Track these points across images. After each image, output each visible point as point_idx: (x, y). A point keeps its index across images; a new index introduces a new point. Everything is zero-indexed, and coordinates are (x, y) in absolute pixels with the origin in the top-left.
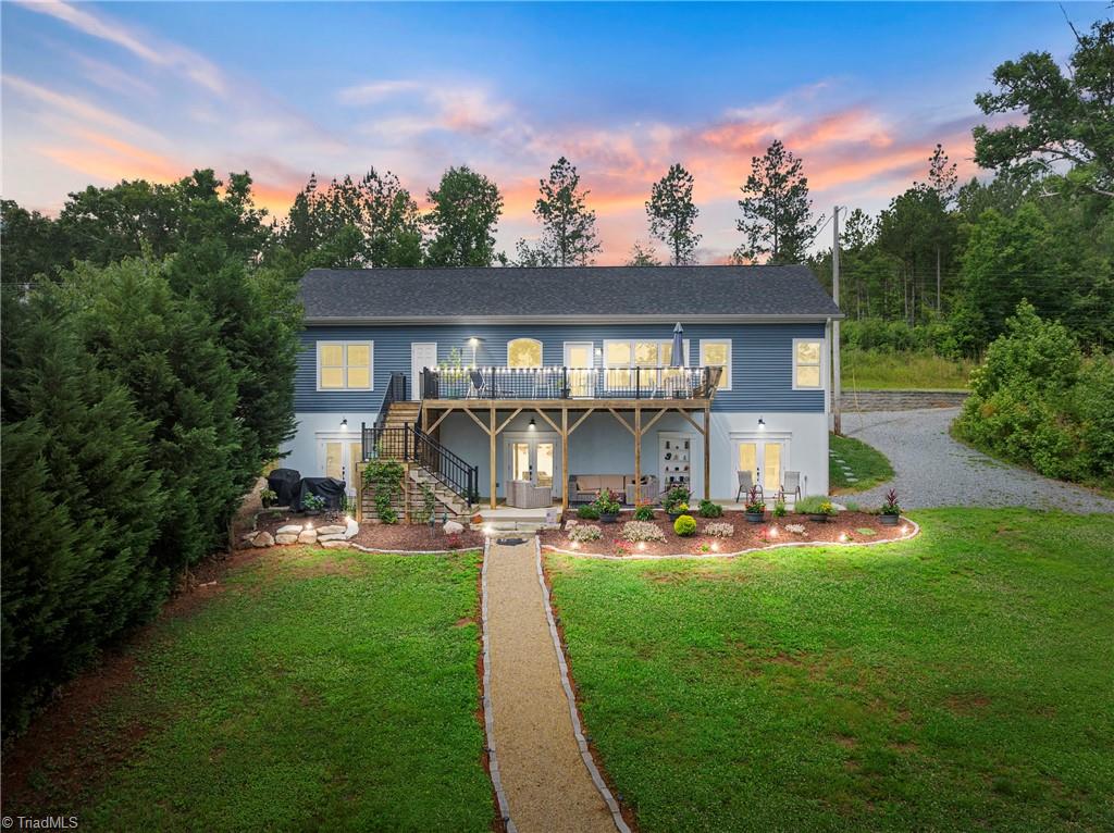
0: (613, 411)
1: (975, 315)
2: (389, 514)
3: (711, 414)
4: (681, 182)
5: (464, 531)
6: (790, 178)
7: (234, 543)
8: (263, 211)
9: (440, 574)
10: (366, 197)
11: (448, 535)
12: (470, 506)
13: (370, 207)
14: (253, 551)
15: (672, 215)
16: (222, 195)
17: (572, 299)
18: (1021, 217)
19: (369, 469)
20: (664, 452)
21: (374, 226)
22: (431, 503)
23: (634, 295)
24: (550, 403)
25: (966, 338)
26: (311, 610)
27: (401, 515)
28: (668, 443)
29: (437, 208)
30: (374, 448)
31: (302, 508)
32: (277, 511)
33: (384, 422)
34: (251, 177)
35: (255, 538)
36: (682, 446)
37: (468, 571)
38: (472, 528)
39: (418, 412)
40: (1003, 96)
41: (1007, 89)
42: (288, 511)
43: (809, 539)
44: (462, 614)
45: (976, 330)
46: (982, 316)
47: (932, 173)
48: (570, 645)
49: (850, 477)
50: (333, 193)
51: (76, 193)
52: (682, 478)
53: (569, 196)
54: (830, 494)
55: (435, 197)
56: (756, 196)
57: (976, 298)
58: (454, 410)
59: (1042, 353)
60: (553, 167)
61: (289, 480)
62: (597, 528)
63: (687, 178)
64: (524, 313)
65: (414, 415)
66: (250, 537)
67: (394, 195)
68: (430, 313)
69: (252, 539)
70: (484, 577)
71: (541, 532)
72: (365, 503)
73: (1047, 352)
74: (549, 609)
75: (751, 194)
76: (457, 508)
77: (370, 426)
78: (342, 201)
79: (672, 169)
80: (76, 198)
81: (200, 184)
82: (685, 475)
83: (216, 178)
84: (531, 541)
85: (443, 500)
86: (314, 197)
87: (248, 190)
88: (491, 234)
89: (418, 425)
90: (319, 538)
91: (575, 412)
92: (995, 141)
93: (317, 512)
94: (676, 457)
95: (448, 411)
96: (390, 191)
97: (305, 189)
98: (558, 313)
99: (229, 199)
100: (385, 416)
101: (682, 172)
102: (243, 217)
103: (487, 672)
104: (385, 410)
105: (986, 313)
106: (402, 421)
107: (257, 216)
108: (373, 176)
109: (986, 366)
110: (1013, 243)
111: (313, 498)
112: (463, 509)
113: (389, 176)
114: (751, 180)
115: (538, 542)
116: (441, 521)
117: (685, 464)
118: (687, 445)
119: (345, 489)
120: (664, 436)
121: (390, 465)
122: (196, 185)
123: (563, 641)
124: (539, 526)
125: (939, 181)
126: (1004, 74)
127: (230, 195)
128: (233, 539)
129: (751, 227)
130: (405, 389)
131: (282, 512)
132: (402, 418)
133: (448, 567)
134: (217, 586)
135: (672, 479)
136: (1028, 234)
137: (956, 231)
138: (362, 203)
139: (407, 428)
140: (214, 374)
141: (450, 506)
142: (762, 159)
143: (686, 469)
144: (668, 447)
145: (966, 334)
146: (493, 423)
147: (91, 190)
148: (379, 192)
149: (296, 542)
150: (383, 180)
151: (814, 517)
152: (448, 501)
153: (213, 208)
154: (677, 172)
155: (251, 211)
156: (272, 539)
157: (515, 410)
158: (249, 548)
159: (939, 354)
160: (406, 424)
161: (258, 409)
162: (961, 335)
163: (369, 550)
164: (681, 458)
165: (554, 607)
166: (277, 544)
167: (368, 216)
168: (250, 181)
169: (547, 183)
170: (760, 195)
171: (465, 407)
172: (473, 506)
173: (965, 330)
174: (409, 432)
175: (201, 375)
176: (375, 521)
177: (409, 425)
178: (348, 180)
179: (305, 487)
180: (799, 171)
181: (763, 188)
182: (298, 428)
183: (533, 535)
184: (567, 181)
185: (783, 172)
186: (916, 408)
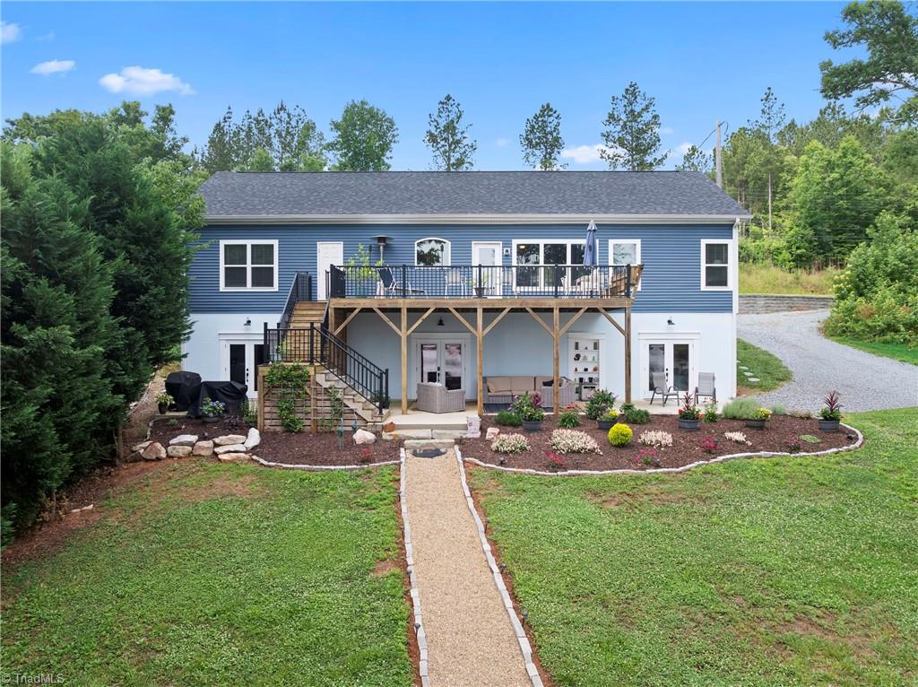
0: (531, 311)
1: (806, 232)
2: (293, 421)
3: (634, 316)
4: (550, 119)
5: (376, 441)
6: (644, 114)
7: (122, 455)
8: (184, 139)
9: (351, 496)
10: (276, 126)
11: (358, 446)
12: (381, 412)
13: (280, 136)
14: (142, 464)
15: (542, 147)
16: (148, 124)
17: (478, 200)
18: (844, 148)
19: (271, 373)
20: (573, 353)
21: (283, 153)
22: (339, 409)
23: (541, 196)
24: (464, 302)
25: (799, 251)
26: (198, 547)
27: (308, 423)
28: (577, 344)
29: (339, 136)
30: (278, 349)
31: (200, 414)
32: (173, 417)
33: (288, 323)
34: (174, 109)
35: (145, 449)
36: (591, 347)
37: (384, 492)
38: (384, 437)
39: (325, 312)
40: (850, 32)
41: (853, 27)
42: (186, 417)
43: (753, 449)
44: (382, 554)
45: (807, 245)
46: (812, 232)
47: (763, 112)
48: (524, 604)
49: (750, 377)
50: (246, 123)
51: (12, 119)
52: (591, 379)
53: (454, 128)
54: (738, 395)
55: (337, 126)
56: (615, 130)
57: (806, 217)
58: (363, 310)
59: (901, 260)
60: (441, 103)
61: (188, 384)
62: (523, 438)
63: (555, 115)
64: (432, 212)
65: (320, 315)
66: (141, 447)
67: (301, 126)
68: (336, 212)
69: (142, 451)
70: (403, 500)
71: (459, 442)
72: (267, 409)
73: (906, 260)
74: (487, 547)
75: (611, 128)
76: (367, 415)
77: (273, 326)
78: (255, 131)
79: (543, 107)
80: (13, 124)
81: (128, 114)
82: (594, 376)
83: (142, 109)
84: (450, 452)
85: (352, 406)
86: (230, 128)
87: (171, 120)
88: (386, 161)
89: (325, 325)
90: (216, 450)
91: (490, 312)
92: (839, 74)
93: (215, 419)
94: (585, 358)
95: (356, 311)
96: (298, 122)
97: (222, 120)
98: (467, 213)
99: (155, 128)
100: (290, 317)
101: (551, 110)
102: (167, 145)
103: (424, 655)
104: (290, 311)
105: (815, 230)
106: (307, 322)
107: (179, 144)
108: (282, 108)
109: (849, 272)
110: (837, 170)
111: (211, 404)
112: (373, 416)
113: (298, 109)
114: (611, 116)
115: (459, 454)
116: (350, 429)
117: (595, 365)
118: (596, 346)
119: (247, 393)
120: (574, 337)
121: (296, 368)
122: (124, 114)
123: (514, 597)
124: (458, 434)
125: (769, 118)
126: (852, 13)
127: (155, 125)
128: (121, 450)
129: (611, 156)
130: (310, 289)
131: (178, 418)
132: (307, 318)
133: (360, 487)
134: (92, 512)
135: (581, 380)
136: (851, 163)
137: (782, 163)
138: (272, 132)
139: (312, 328)
140: (78, 261)
141: (360, 412)
142: (621, 97)
143: (595, 369)
144: (577, 348)
145: (798, 248)
146: (404, 323)
147: (27, 118)
148: (288, 123)
149: (190, 454)
150: (292, 112)
151: (749, 423)
152: (357, 407)
153: (139, 135)
154: (547, 110)
155: (174, 139)
156: (163, 450)
157: (428, 309)
158: (140, 460)
159: (775, 265)
160: (312, 324)
161: (143, 307)
162: (794, 249)
163: (271, 464)
164: (590, 359)
165: (493, 543)
166: (169, 457)
167: (278, 144)
168: (172, 112)
169: (435, 117)
170: (619, 128)
171: (375, 307)
172: (384, 411)
173: (798, 245)
174: (315, 332)
175: (61, 265)
176: (278, 429)
177: (315, 325)
178: (261, 113)
179: (204, 391)
180: (652, 108)
181: (621, 123)
182: (194, 328)
183: (451, 446)
184: (453, 116)
185: (637, 109)
186: (777, 311)
